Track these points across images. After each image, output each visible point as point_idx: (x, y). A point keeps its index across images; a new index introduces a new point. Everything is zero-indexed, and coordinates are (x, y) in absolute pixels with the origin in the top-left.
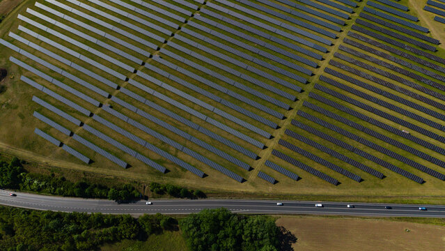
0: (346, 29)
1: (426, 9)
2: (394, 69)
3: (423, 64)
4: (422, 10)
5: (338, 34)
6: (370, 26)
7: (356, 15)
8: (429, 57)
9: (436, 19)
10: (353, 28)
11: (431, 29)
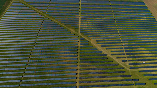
0: (78, 64)
1: (97, 44)
2: (100, 73)
3: (107, 65)
4: (96, 44)
5: (77, 68)
6: (85, 59)
7: (79, 56)
8: (107, 62)
9: (102, 46)
10: (80, 62)
11: (102, 50)
